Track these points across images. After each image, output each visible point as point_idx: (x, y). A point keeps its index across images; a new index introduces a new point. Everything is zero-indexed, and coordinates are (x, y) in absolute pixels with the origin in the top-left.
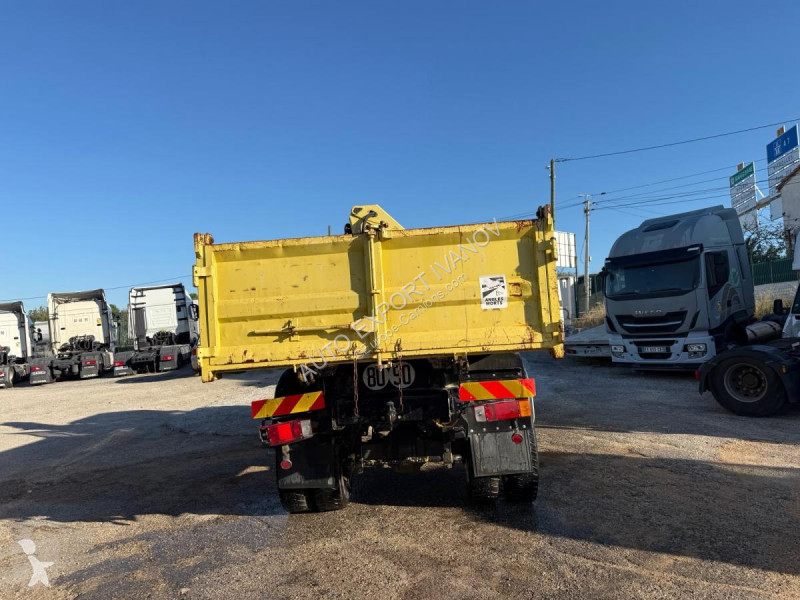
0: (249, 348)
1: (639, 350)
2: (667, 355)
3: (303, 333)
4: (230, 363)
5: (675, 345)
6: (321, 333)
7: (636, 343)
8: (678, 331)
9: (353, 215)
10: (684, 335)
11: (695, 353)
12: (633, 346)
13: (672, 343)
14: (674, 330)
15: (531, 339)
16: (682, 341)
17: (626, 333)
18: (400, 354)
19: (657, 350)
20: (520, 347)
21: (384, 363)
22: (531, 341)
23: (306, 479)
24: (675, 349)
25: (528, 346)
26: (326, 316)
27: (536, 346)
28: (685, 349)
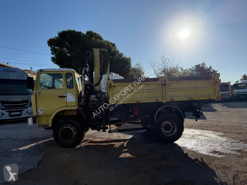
1: (10, 114)
2: (20, 115)
5: (24, 111)
7: (8, 112)
8: (25, 107)
10: (27, 108)
11: (30, 113)
12: (7, 112)
13: (23, 110)
14: (24, 106)
16: (26, 110)
17: (4, 108)
19: (17, 113)
24: (23, 112)
28: (27, 112)
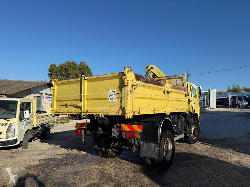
0: (60, 109)
3: (70, 105)
4: (56, 112)
6: (73, 106)
9: (146, 69)
15: (119, 112)
18: (88, 113)
20: (115, 114)
21: (83, 116)
22: (119, 113)
23: (98, 147)
25: (118, 114)
26: (74, 101)
27: (120, 114)
